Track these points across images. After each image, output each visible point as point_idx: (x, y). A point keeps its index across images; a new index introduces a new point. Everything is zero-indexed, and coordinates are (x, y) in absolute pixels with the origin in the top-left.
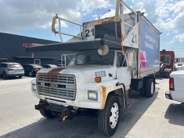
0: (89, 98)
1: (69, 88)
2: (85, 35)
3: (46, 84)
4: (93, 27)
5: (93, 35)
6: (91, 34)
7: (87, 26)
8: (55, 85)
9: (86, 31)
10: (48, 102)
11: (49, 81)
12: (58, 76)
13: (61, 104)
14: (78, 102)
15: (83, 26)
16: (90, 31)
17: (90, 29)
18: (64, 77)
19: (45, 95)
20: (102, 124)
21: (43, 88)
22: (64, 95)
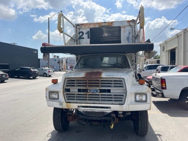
0: (136, 101)
1: (115, 92)
2: (79, 37)
3: (79, 90)
4: (89, 30)
5: (88, 38)
6: (85, 36)
7: (81, 28)
8: (95, 90)
9: (79, 33)
10: (80, 110)
11: (87, 86)
12: (99, 81)
13: (100, 111)
14: (127, 106)
15: (76, 28)
16: (85, 34)
17: (85, 32)
18: (107, 81)
19: (77, 103)
20: (144, 125)
21: (75, 96)
22: (107, 100)
